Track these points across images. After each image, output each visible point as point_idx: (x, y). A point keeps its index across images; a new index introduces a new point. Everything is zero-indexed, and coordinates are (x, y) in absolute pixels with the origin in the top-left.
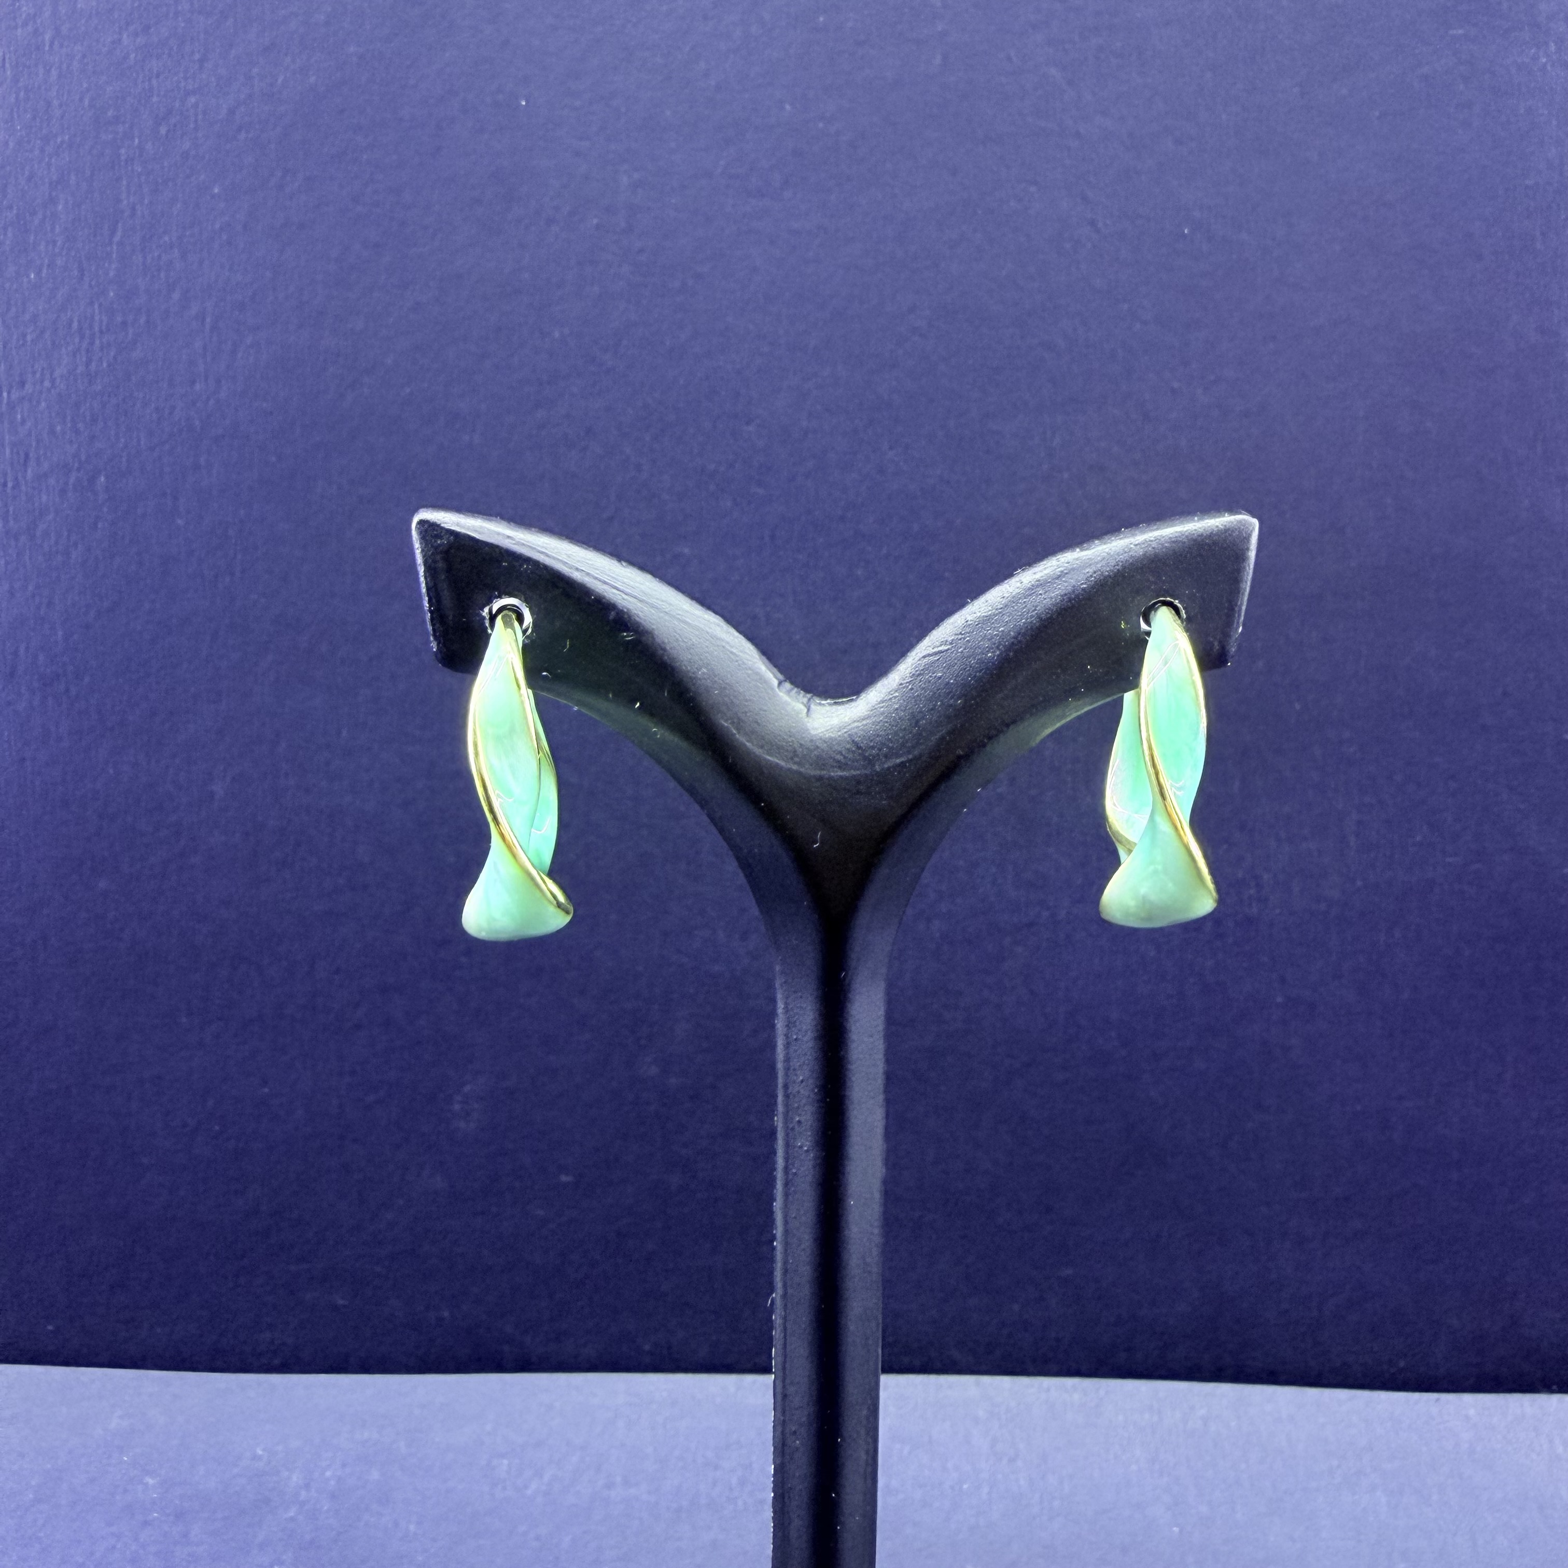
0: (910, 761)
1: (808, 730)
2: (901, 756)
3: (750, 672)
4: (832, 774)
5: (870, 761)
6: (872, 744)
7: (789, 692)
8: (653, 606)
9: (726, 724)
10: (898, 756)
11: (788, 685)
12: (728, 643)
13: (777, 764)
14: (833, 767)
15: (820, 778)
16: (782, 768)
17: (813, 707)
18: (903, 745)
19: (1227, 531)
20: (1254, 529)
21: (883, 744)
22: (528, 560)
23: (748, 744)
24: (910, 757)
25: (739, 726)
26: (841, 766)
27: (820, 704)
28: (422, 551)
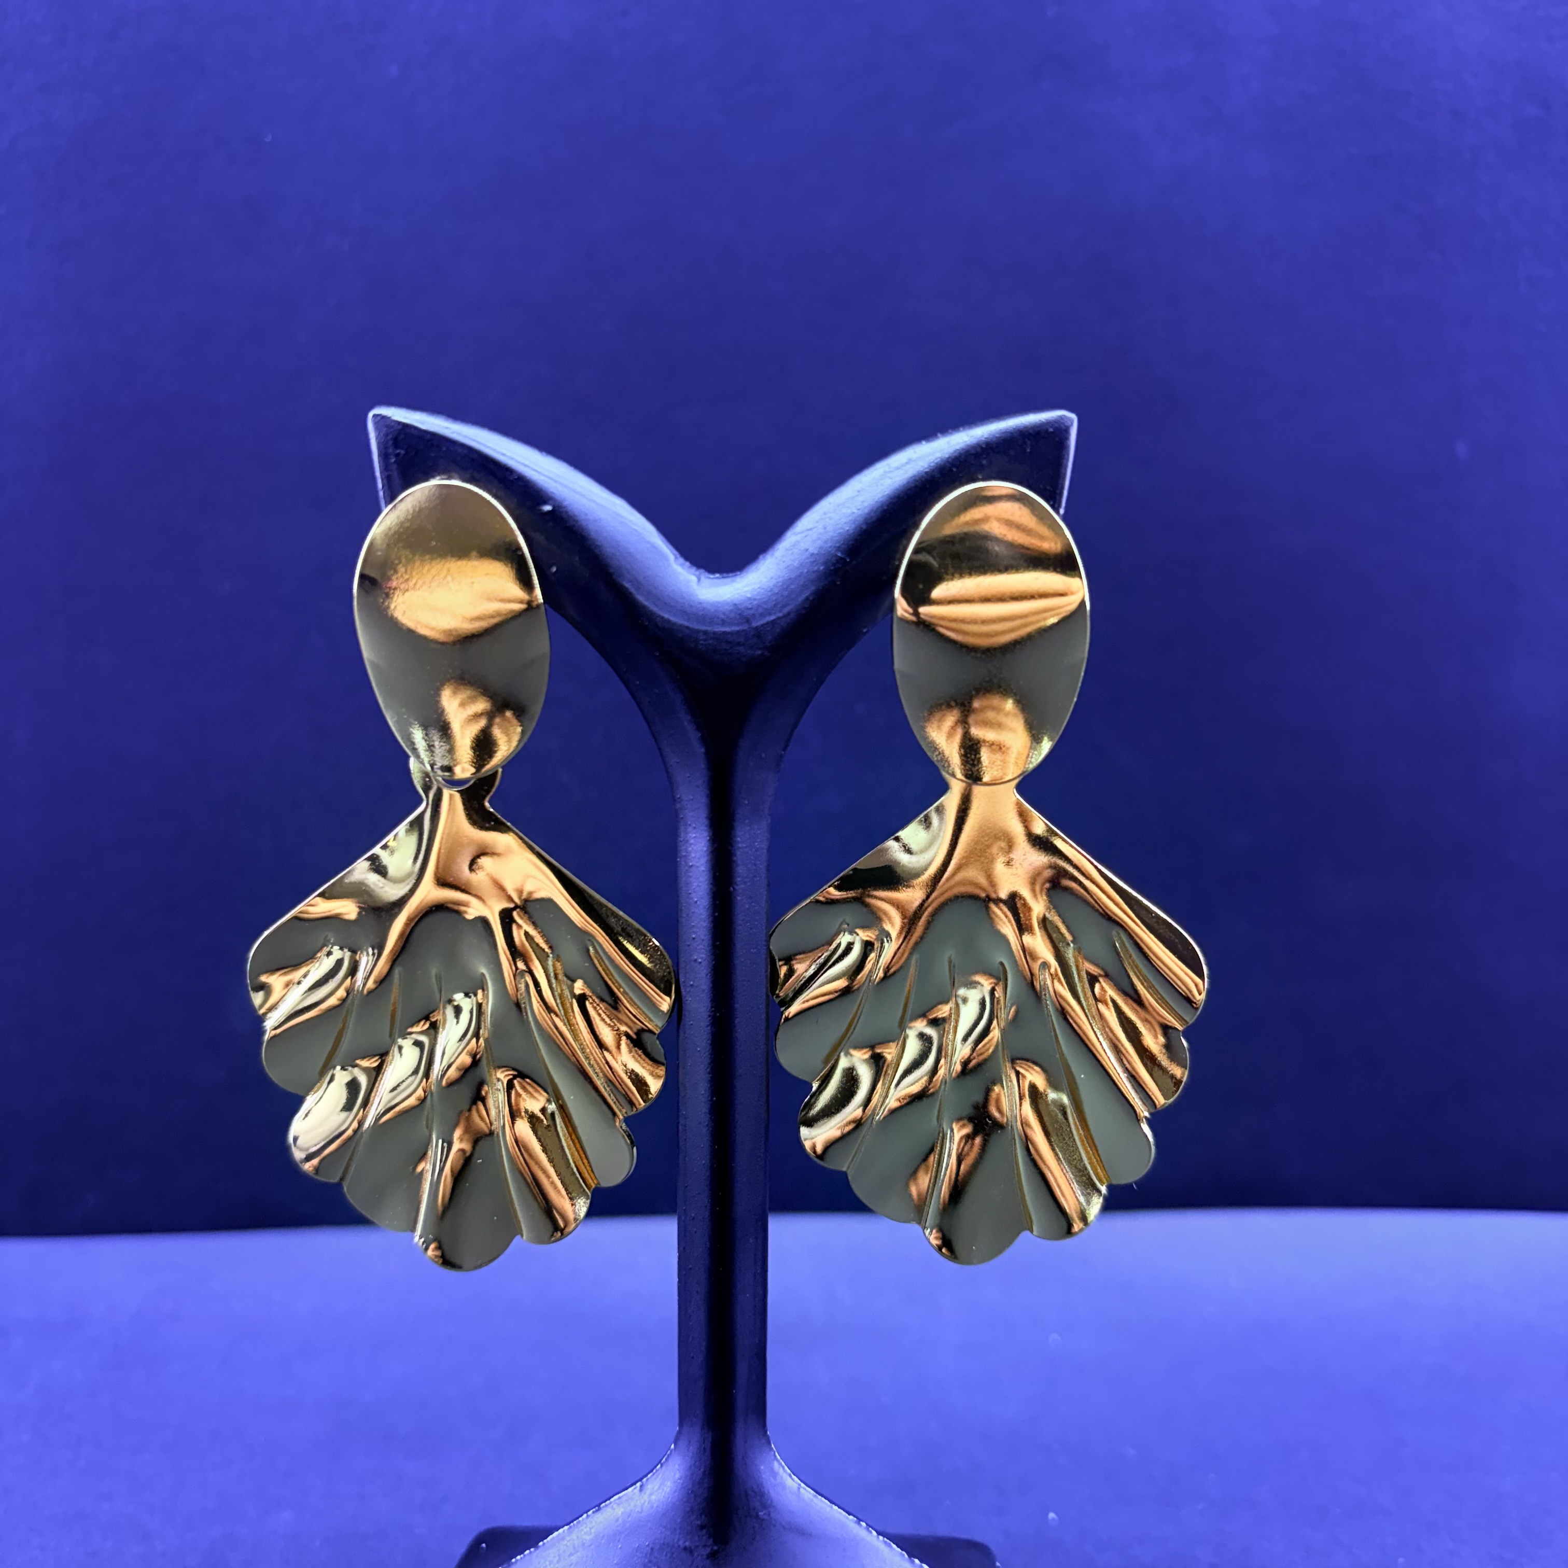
0: (779, 618)
1: (697, 595)
2: (775, 613)
3: (648, 545)
4: (716, 630)
5: (748, 621)
6: (750, 606)
7: (682, 565)
8: (566, 486)
9: (627, 585)
10: (770, 614)
11: (681, 560)
12: (630, 521)
13: (669, 621)
14: (718, 624)
15: (705, 633)
16: (675, 624)
17: (703, 578)
18: (775, 605)
19: (1049, 423)
20: (1072, 424)
21: (759, 606)
22: (463, 445)
23: (646, 603)
24: (780, 615)
25: (638, 588)
26: (723, 622)
27: (710, 578)
28: (377, 439)
